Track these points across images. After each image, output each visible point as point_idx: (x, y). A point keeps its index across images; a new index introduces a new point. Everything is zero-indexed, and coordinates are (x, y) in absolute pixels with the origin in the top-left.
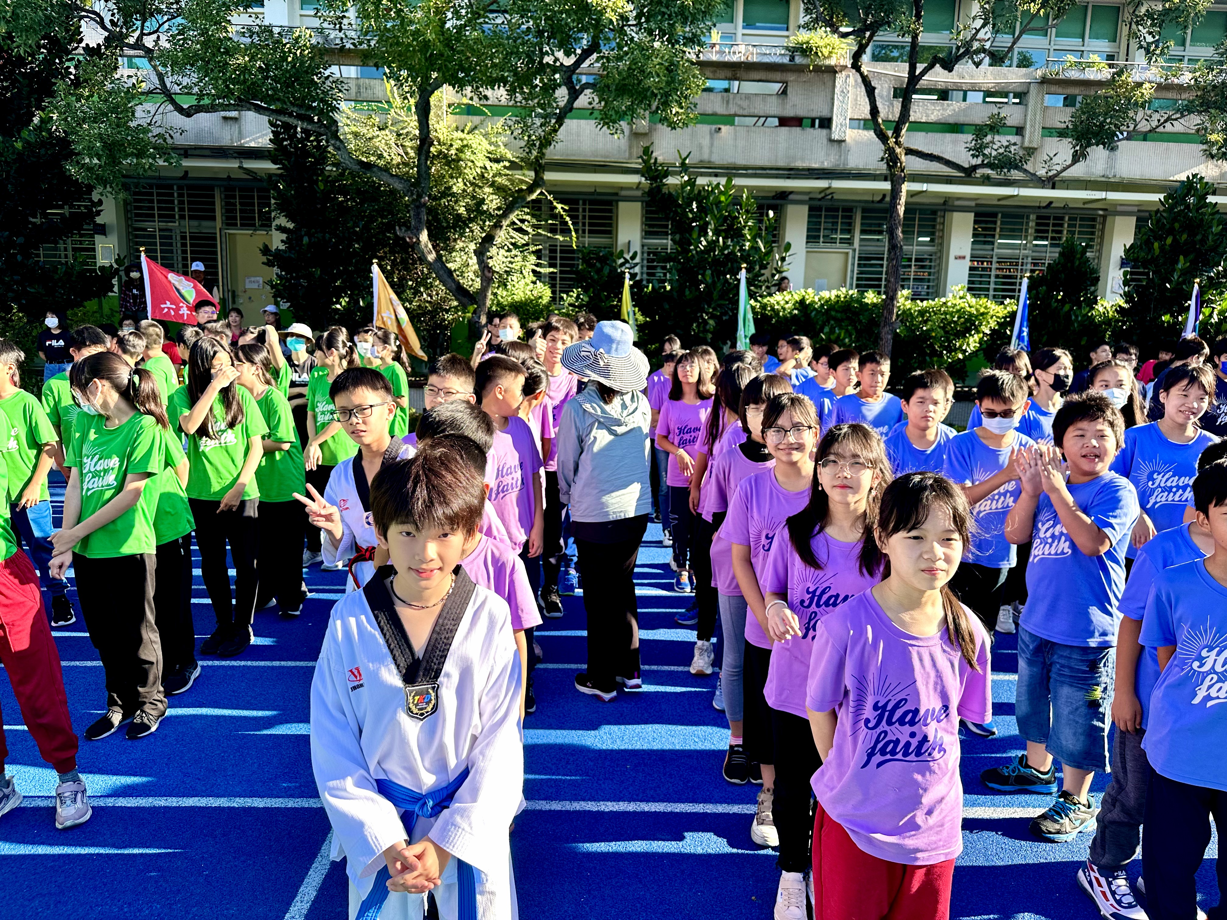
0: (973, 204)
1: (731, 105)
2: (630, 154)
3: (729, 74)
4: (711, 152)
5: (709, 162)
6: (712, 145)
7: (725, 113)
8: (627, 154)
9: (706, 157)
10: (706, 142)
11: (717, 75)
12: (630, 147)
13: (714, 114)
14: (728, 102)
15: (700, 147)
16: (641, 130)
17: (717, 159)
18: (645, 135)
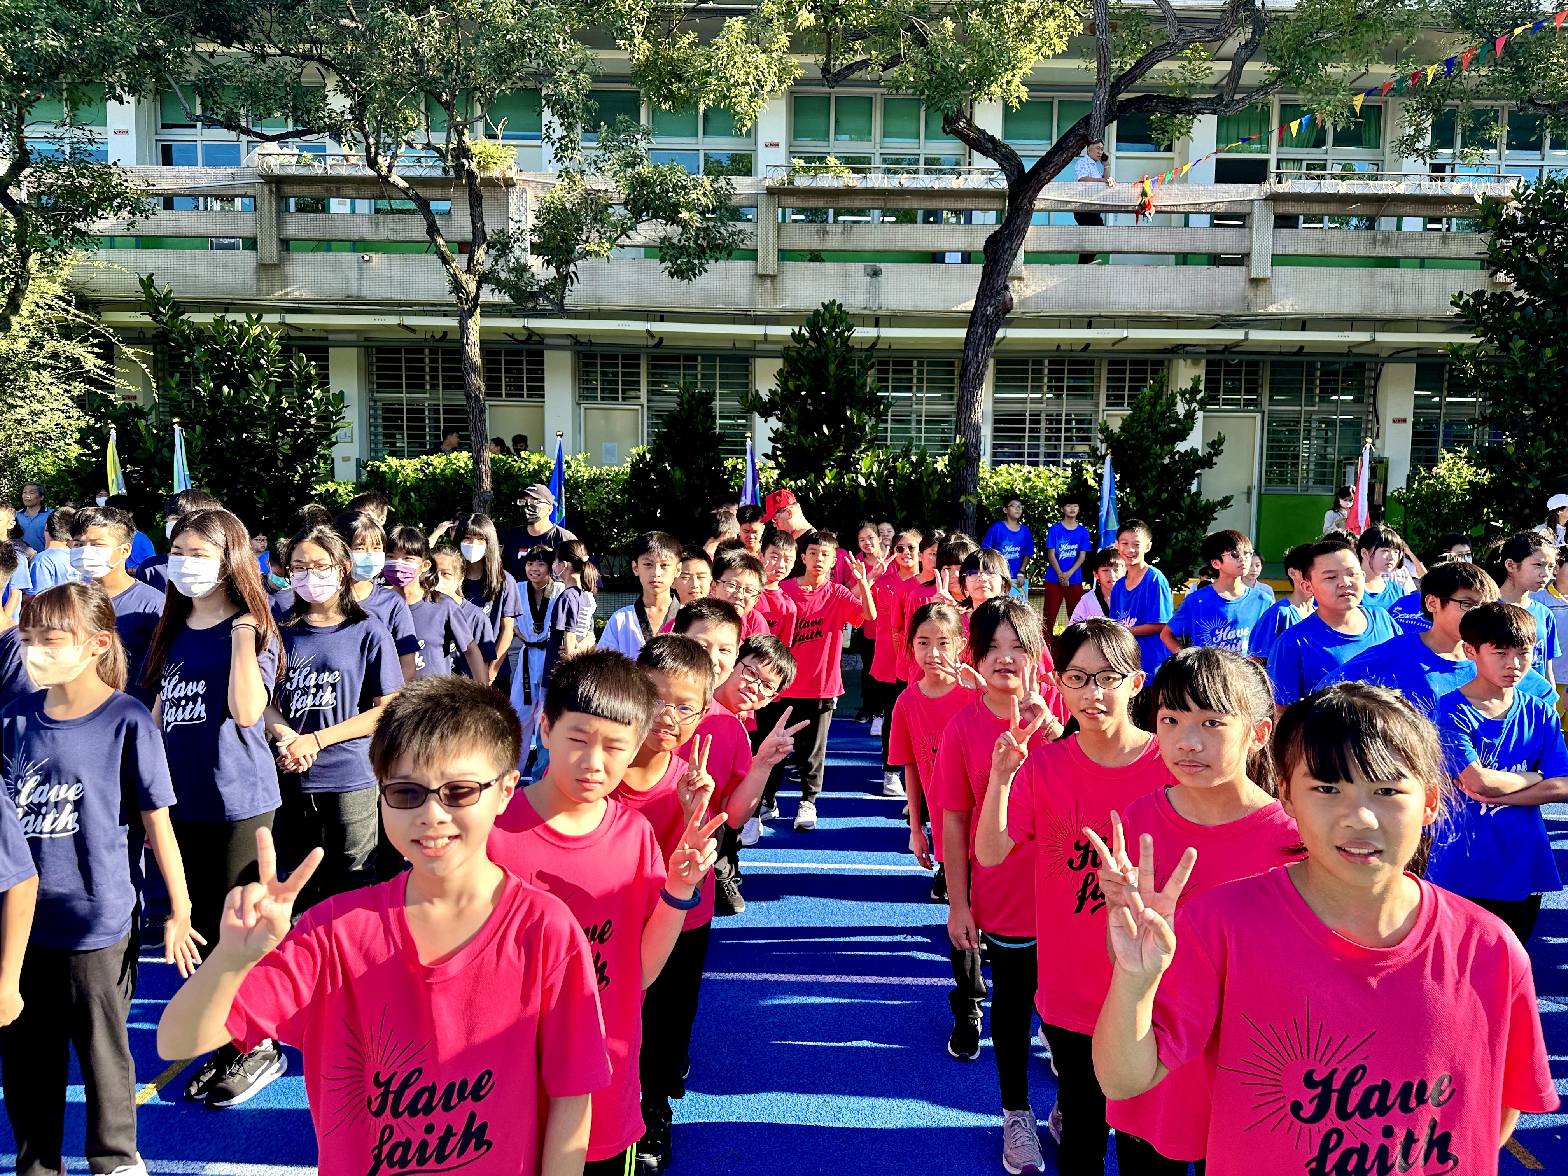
0: (779, 347)
1: (381, 229)
2: (259, 289)
3: (377, 192)
4: (360, 285)
5: (359, 297)
6: (361, 276)
7: (375, 238)
8: (255, 290)
9: (354, 291)
10: (353, 273)
11: (362, 193)
12: (258, 281)
13: (362, 241)
14: (377, 225)
15: (347, 279)
16: (269, 261)
17: (368, 293)
18: (274, 266)
